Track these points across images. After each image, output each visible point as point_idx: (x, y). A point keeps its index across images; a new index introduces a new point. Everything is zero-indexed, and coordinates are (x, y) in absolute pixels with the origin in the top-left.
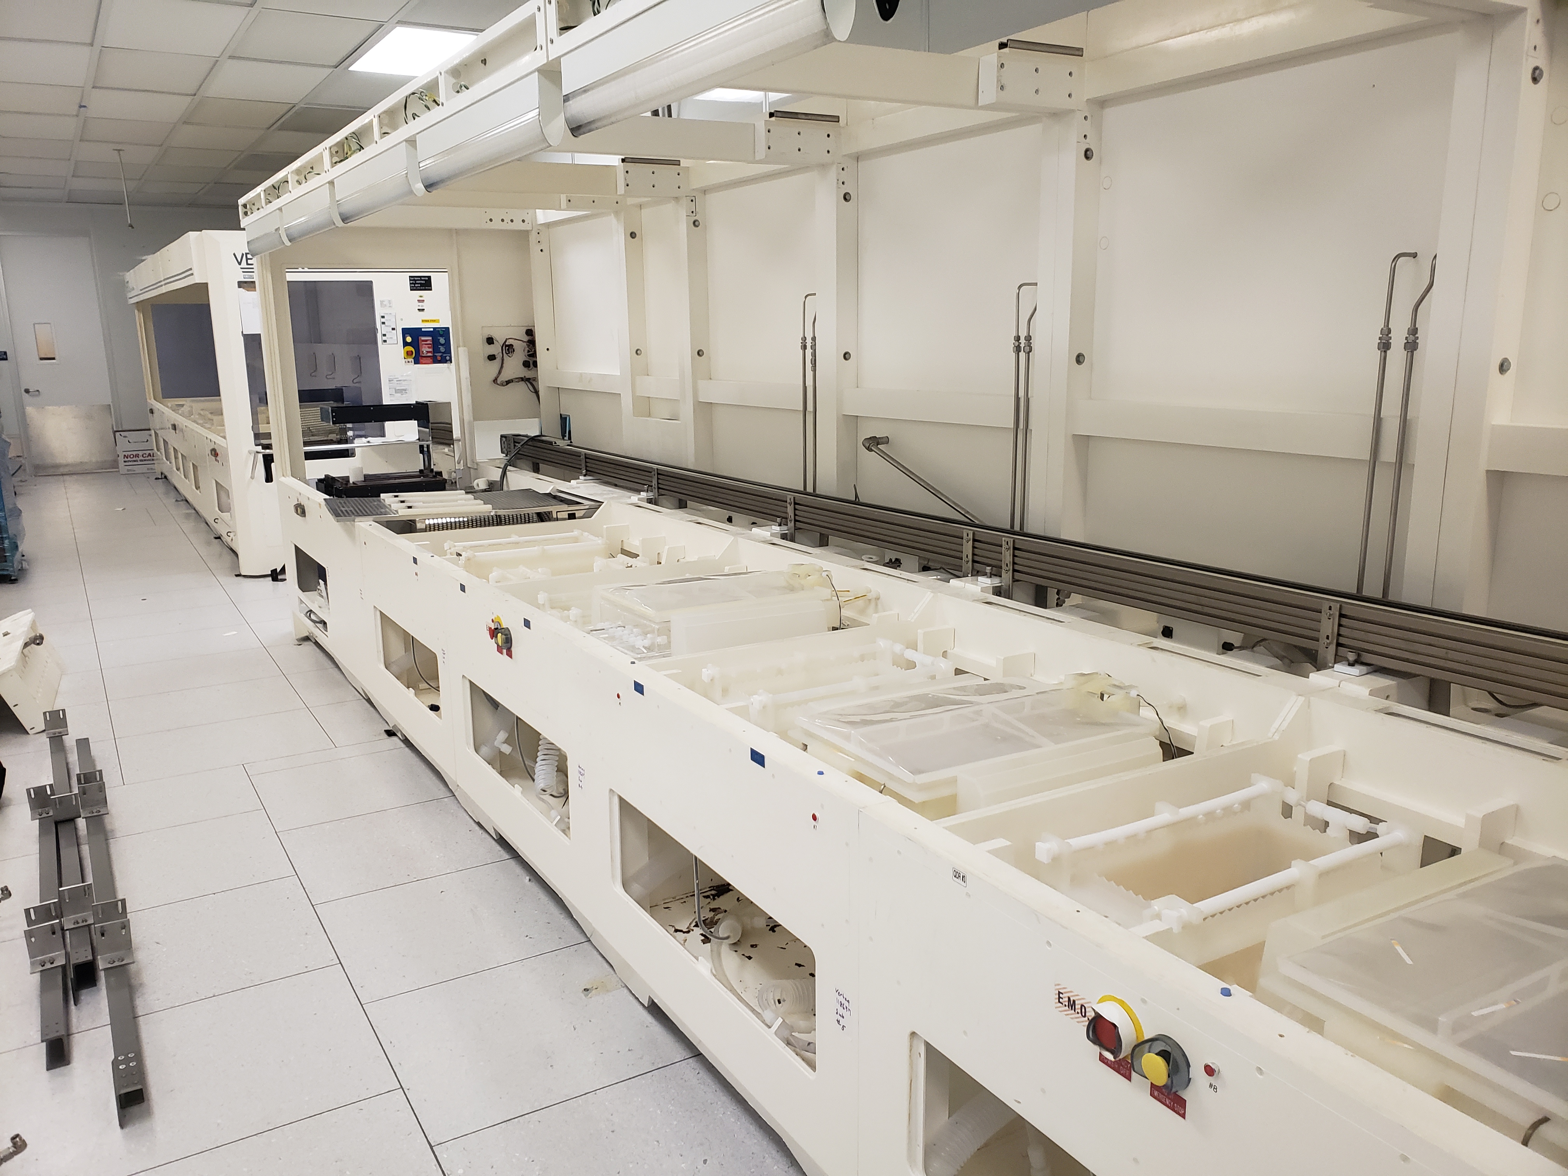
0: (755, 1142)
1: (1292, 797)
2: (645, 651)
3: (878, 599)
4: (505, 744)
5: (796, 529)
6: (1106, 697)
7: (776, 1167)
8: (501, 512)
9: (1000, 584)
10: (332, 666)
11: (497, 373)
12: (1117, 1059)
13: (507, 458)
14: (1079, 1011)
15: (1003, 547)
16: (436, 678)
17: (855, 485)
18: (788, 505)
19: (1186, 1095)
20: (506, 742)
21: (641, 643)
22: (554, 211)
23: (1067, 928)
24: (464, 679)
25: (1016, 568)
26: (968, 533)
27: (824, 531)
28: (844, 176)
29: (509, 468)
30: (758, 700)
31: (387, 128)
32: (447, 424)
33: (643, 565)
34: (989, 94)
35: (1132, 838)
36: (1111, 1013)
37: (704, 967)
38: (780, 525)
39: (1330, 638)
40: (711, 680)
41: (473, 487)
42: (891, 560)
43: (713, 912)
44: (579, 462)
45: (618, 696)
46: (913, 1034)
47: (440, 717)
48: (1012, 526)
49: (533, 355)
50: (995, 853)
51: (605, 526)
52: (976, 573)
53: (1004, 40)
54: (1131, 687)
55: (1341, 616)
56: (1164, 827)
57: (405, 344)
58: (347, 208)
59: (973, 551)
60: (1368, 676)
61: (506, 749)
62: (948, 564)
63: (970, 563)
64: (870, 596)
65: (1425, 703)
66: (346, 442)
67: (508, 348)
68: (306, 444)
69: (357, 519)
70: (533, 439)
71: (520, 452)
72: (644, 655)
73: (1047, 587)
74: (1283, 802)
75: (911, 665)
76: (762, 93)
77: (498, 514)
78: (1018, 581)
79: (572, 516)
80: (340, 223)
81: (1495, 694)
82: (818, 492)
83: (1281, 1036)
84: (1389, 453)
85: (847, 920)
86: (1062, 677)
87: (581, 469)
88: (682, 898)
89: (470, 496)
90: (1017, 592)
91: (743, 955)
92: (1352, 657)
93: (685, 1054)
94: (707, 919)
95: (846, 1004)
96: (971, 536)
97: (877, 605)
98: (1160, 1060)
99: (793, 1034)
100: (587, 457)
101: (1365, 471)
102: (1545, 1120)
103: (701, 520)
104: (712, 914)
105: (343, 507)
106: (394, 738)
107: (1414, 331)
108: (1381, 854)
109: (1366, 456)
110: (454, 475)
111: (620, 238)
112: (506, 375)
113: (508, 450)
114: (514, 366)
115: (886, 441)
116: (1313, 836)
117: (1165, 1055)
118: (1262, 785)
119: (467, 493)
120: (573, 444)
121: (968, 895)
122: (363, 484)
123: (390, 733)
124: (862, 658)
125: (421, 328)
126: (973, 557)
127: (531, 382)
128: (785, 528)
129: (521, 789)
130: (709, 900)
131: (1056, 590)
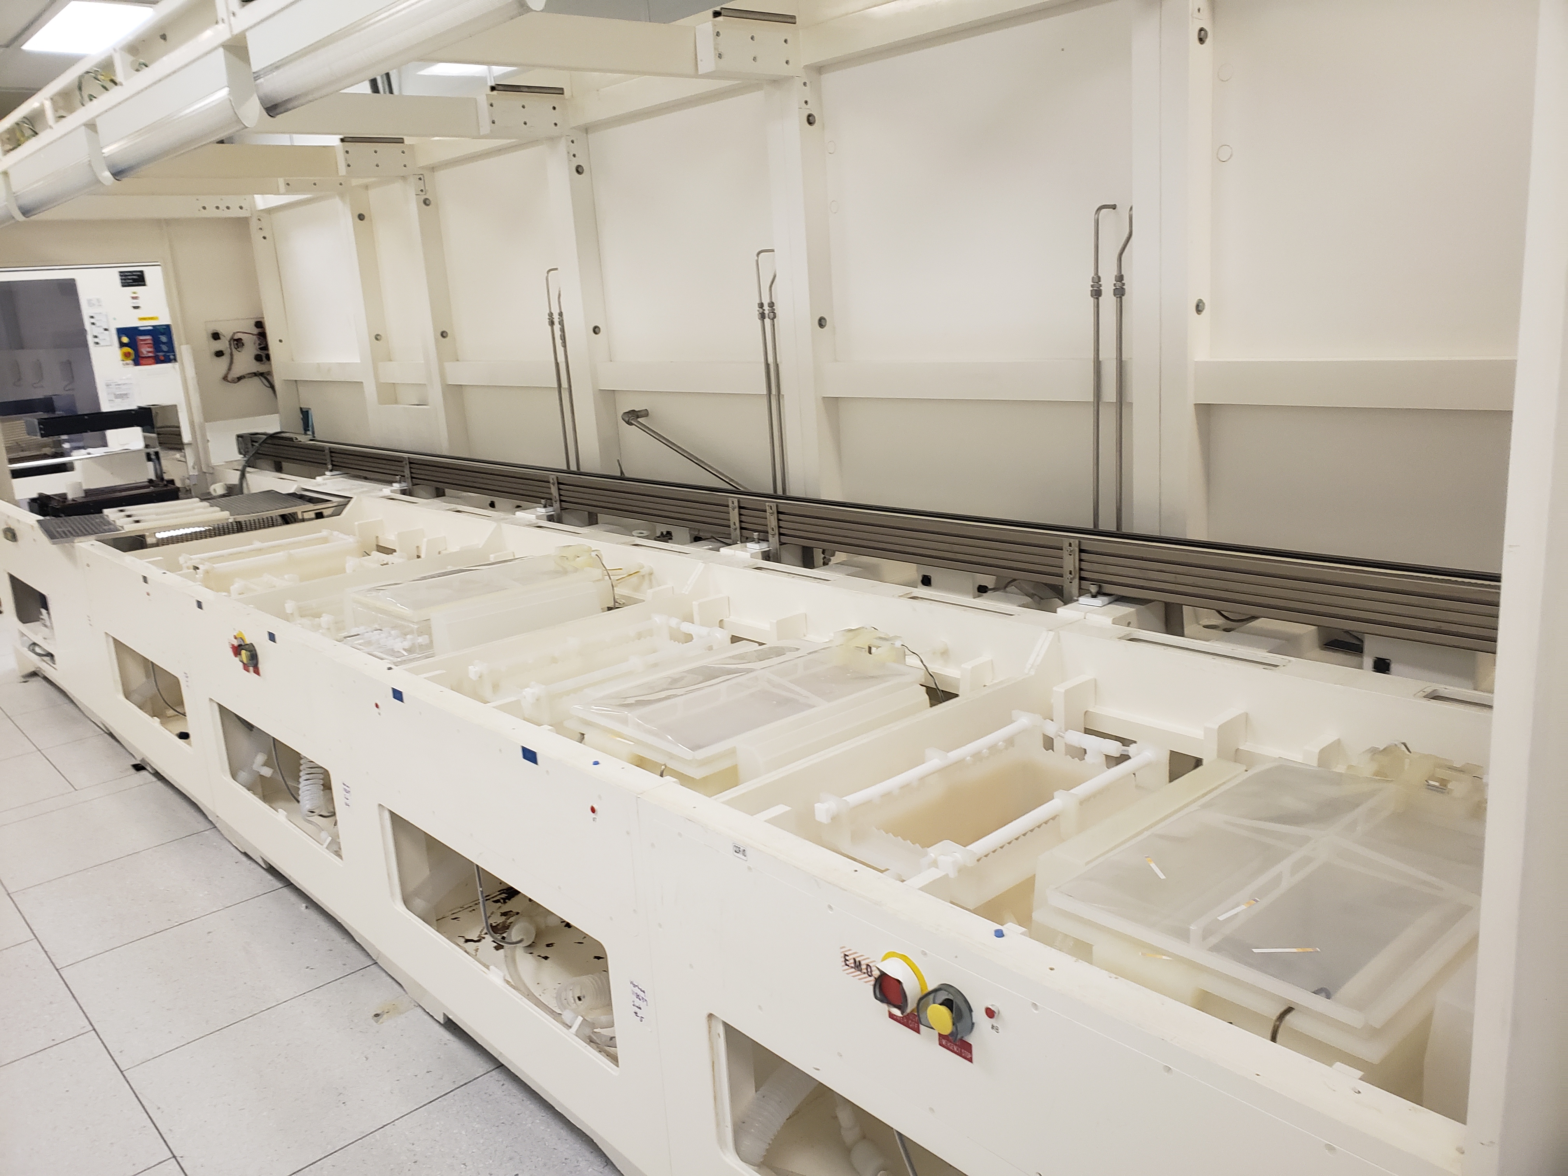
0: (569, 1147)
1: (1051, 729)
2: (405, 654)
3: (651, 574)
4: (265, 767)
5: (562, 509)
6: (873, 650)
7: (590, 1170)
8: (241, 518)
9: (768, 549)
10: (67, 701)
11: (227, 369)
12: (905, 1014)
13: (245, 459)
14: (865, 971)
15: (768, 511)
16: (181, 703)
17: (618, 461)
18: (552, 486)
19: (971, 1039)
20: (266, 764)
21: (400, 645)
22: (273, 196)
23: (846, 890)
24: (212, 702)
25: (781, 532)
26: (733, 500)
27: (591, 509)
28: (574, 149)
29: (248, 469)
30: (530, 693)
31: (62, 111)
32: (174, 427)
33: (401, 560)
34: (707, 63)
35: (906, 788)
36: (895, 969)
37: (496, 976)
38: (545, 507)
39: (1073, 573)
40: (480, 677)
41: (209, 493)
42: (662, 533)
43: (505, 916)
44: (323, 457)
45: (377, 706)
46: (711, 1016)
47: (189, 744)
48: (775, 490)
49: (264, 347)
50: (774, 821)
51: (356, 523)
52: (745, 539)
53: (718, 9)
54: (896, 637)
55: (1081, 551)
56: (934, 773)
57: (122, 345)
58: (28, 200)
59: (740, 518)
60: (1109, 605)
61: (267, 772)
62: (718, 533)
63: (738, 531)
64: (643, 571)
65: (1162, 625)
66: (62, 455)
67: (238, 343)
68: (12, 461)
69: (77, 540)
70: (273, 436)
71: (259, 452)
72: (404, 658)
73: (812, 548)
74: (1044, 734)
75: (689, 638)
76: (484, 67)
77: (238, 520)
78: (785, 544)
79: (319, 516)
80: (20, 218)
81: (1222, 612)
82: (582, 470)
83: (1052, 969)
84: (1110, 394)
85: (634, 910)
86: (832, 635)
87: (325, 464)
88: (471, 907)
89: (206, 504)
90: (784, 555)
91: (539, 956)
92: (1094, 589)
93: (487, 1066)
94: (498, 925)
95: (641, 994)
96: (736, 504)
97: (650, 580)
98: (944, 1010)
99: (595, 1030)
100: (332, 451)
101: (1091, 410)
102: (1289, 1010)
103: (460, 508)
104: (504, 918)
105: (60, 528)
106: (143, 773)
107: (1120, 278)
108: (1134, 774)
109: (1091, 399)
110: (187, 481)
111: (347, 221)
112: (237, 371)
113: (246, 450)
114: (245, 361)
115: (645, 414)
116: (1072, 765)
117: (948, 1004)
118: (1023, 720)
119: (202, 500)
120: (318, 438)
121: (749, 868)
122: (84, 500)
123: (138, 768)
124: (639, 636)
125: (138, 327)
126: (740, 525)
127: (266, 377)
128: (551, 509)
129: (285, 813)
130: (499, 904)
131: (821, 550)
